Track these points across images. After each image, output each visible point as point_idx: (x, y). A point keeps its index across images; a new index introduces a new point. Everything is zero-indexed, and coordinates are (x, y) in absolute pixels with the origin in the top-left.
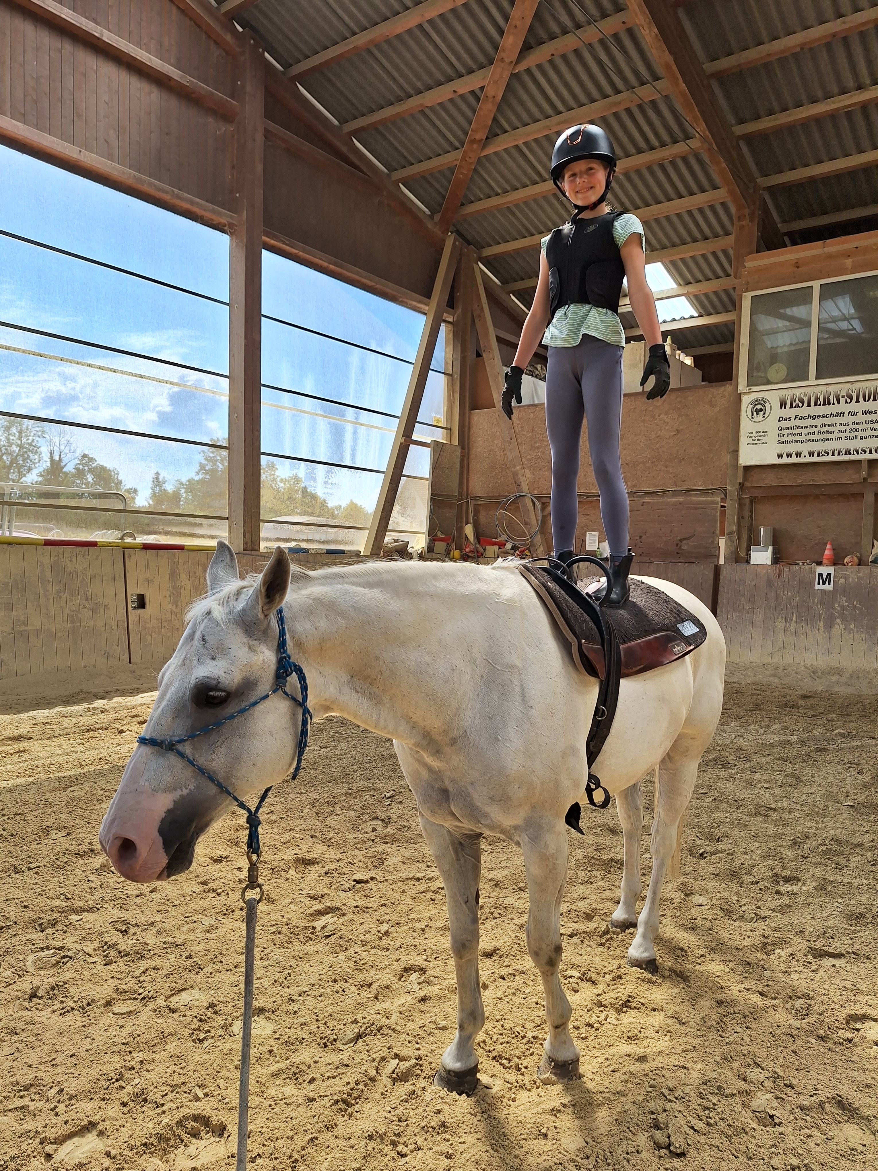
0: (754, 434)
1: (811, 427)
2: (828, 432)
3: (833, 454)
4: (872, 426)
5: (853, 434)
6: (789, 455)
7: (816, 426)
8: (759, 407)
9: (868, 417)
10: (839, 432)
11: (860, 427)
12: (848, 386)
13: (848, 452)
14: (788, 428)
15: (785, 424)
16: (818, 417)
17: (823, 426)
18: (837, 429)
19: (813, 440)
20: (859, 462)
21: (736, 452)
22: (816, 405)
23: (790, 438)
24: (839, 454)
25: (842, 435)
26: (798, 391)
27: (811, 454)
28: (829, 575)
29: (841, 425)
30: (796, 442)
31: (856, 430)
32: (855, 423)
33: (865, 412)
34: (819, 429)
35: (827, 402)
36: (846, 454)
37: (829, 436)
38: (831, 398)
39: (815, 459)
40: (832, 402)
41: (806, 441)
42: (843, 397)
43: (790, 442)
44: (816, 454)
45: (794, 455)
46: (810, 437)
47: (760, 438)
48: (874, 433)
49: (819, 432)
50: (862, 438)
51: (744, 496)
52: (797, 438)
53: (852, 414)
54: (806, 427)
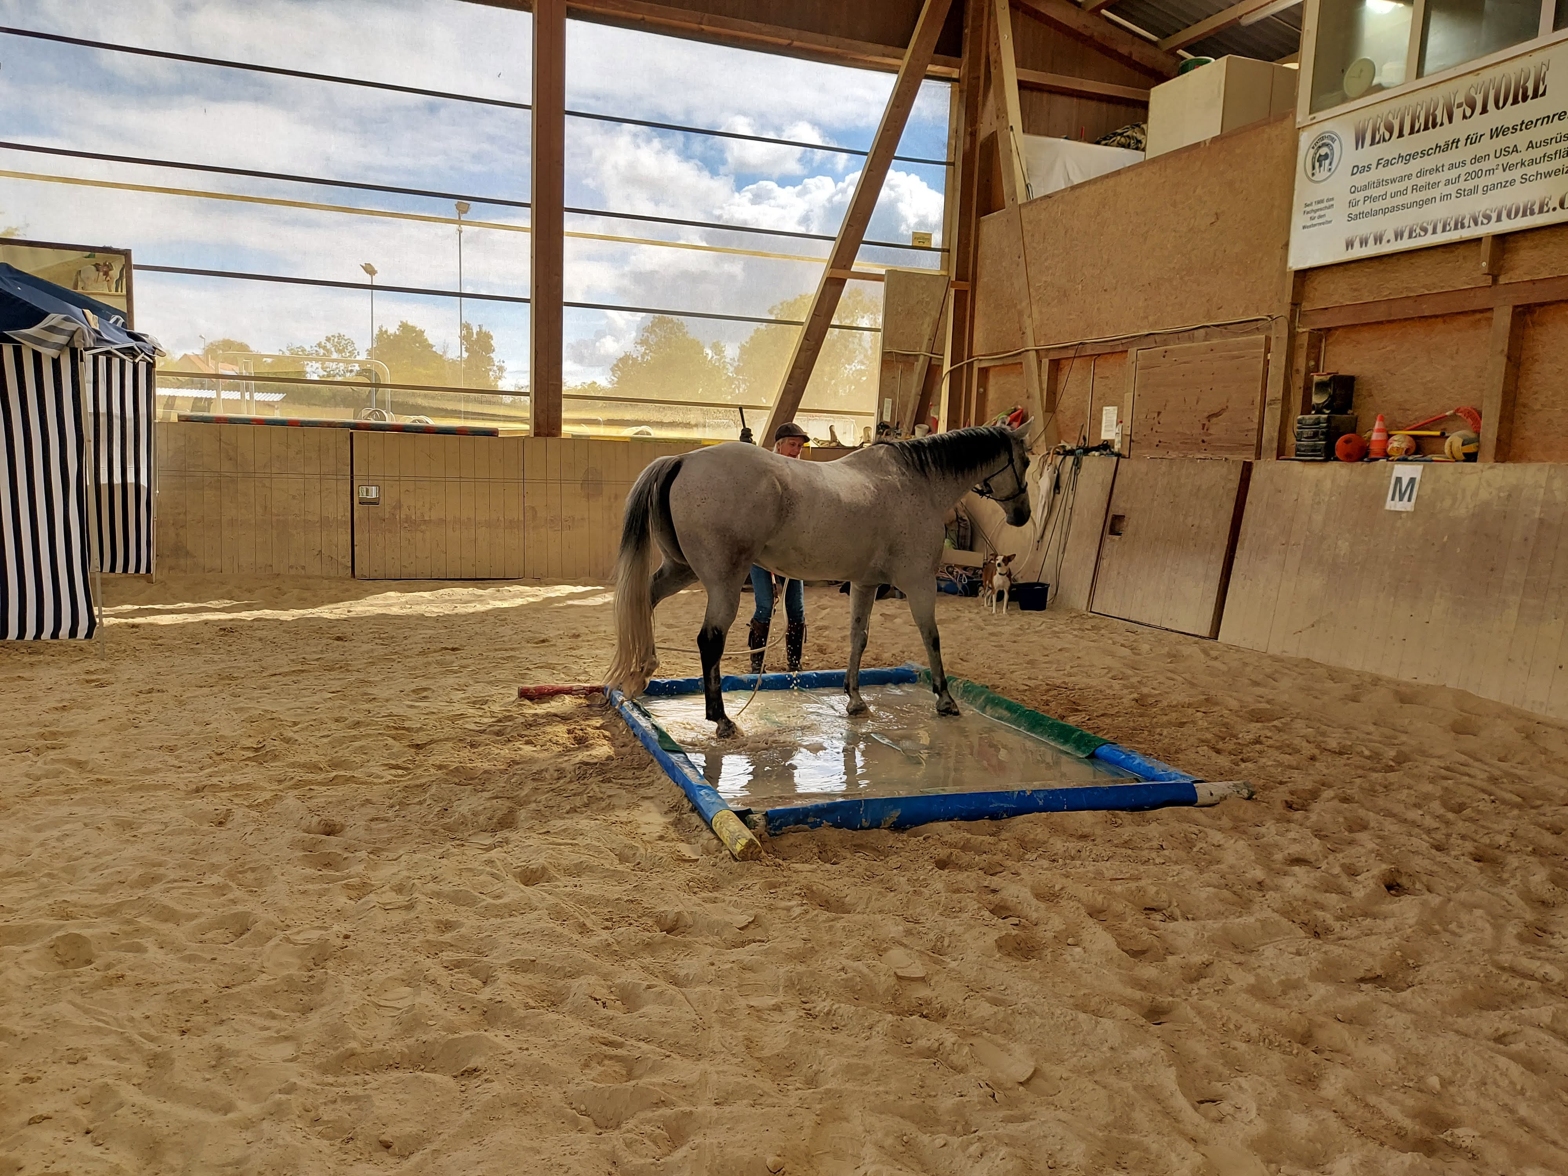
0: (1315, 207)
1: (1402, 179)
2: (1428, 186)
3: (1435, 231)
4: (1504, 160)
5: (1470, 184)
6: (1364, 242)
7: (1409, 176)
8: (1323, 151)
9: (1502, 142)
10: (1448, 182)
11: (1485, 165)
12: (1471, 79)
13: (1459, 225)
14: (1365, 188)
15: (1361, 180)
16: (1413, 156)
17: (1421, 173)
18: (1442, 177)
19: (1403, 207)
20: (1478, 240)
21: (1287, 245)
22: (1412, 132)
23: (1368, 207)
24: (1444, 230)
25: (1451, 189)
26: (1384, 109)
27: (1399, 235)
28: (1412, 480)
29: (1452, 166)
30: (1377, 213)
31: (1477, 174)
32: (1476, 159)
33: (1496, 133)
34: (1414, 181)
35: (1431, 123)
36: (1456, 228)
37: (1430, 194)
38: (1439, 113)
39: (1406, 244)
40: (1439, 121)
41: (1393, 209)
42: (1460, 106)
43: (1366, 215)
44: (1406, 235)
45: (1371, 241)
46: (1399, 200)
47: (1322, 213)
48: (1509, 175)
49: (1415, 188)
50: (1486, 190)
51: (1300, 330)
52: (1376, 206)
53: (1471, 140)
54: (1393, 181)
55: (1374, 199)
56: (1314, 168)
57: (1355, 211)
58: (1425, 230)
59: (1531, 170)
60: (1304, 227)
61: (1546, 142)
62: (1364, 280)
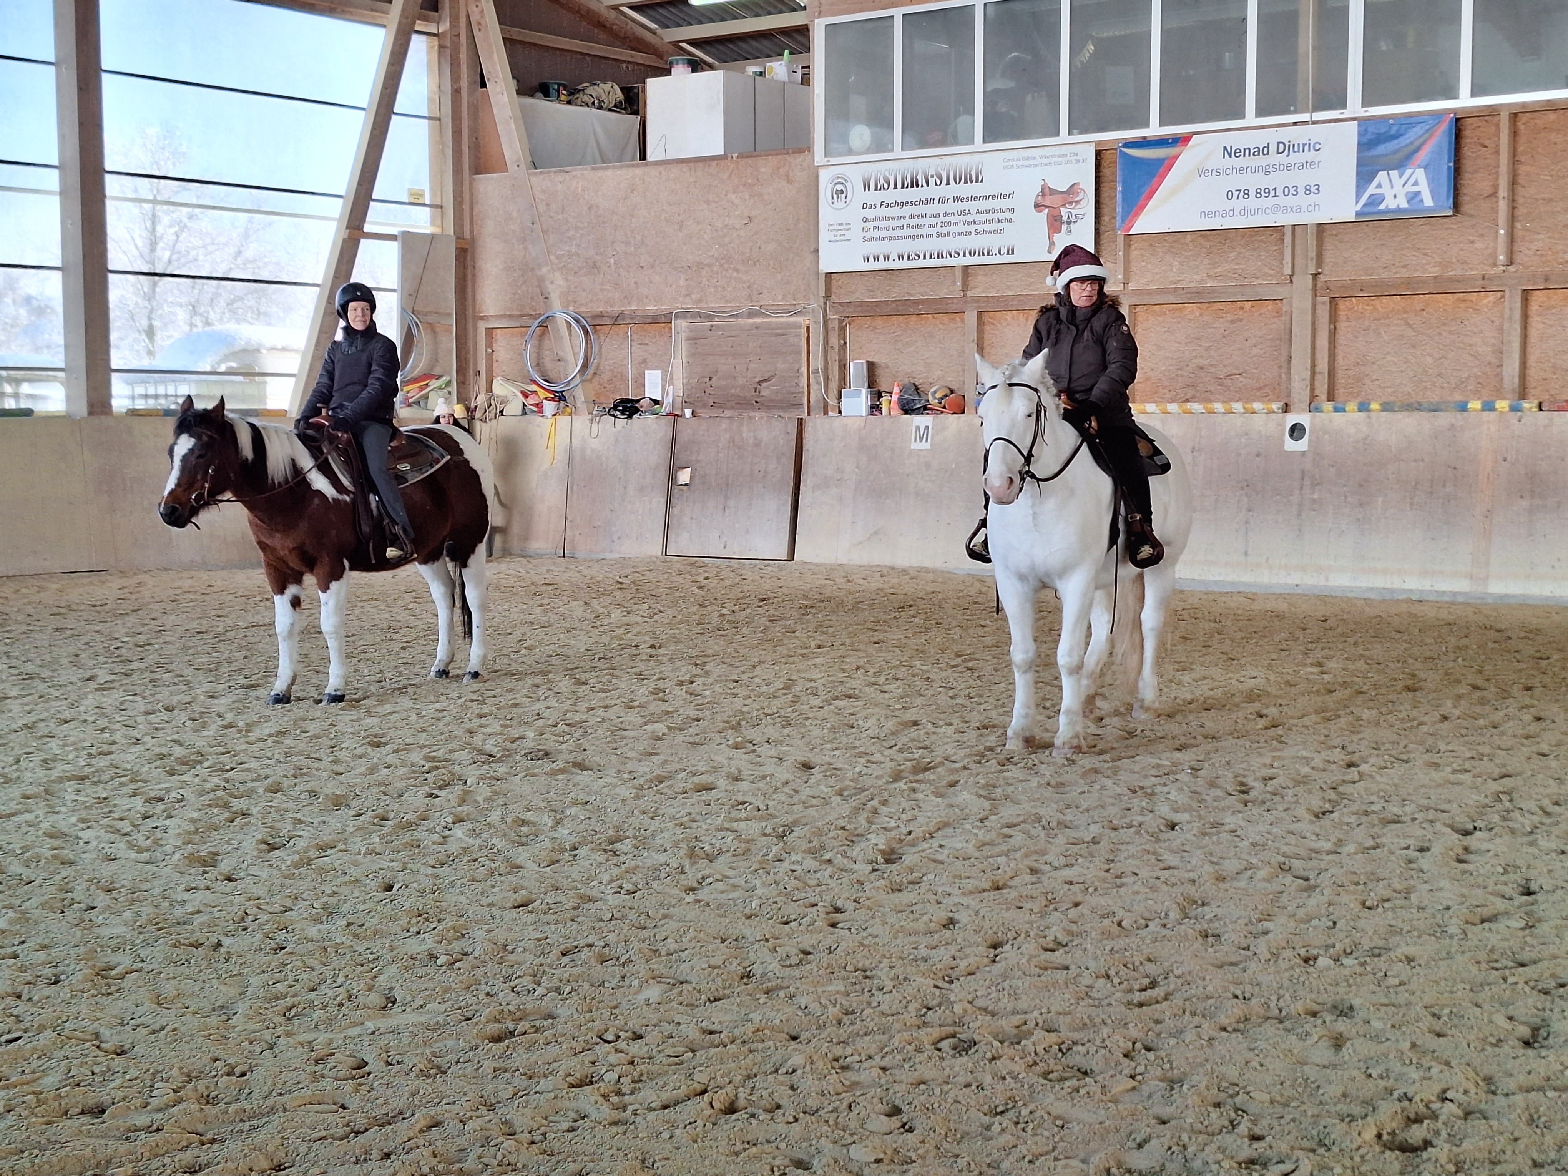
0: (836, 228)
1: (899, 218)
2: (918, 226)
3: (925, 258)
4: (963, 218)
5: (945, 230)
6: (876, 258)
7: (904, 217)
8: (839, 187)
9: (961, 206)
10: (930, 226)
12: (937, 160)
13: (940, 256)
14: (874, 220)
15: (869, 213)
16: (906, 204)
17: (911, 217)
18: (926, 221)
19: (902, 238)
20: (953, 267)
22: (903, 187)
23: (877, 234)
24: (931, 258)
25: (933, 231)
26: (882, 167)
27: (901, 257)
29: (932, 216)
30: (884, 239)
31: (948, 224)
32: (946, 214)
33: (956, 199)
34: (908, 221)
35: (915, 183)
36: (938, 258)
37: (919, 231)
38: (919, 178)
39: (905, 264)
40: (920, 183)
41: (894, 238)
42: (932, 176)
43: (877, 239)
44: (906, 257)
45: (881, 258)
46: (898, 233)
47: (843, 232)
48: (967, 228)
49: (908, 226)
50: (955, 235)
51: (831, 317)
52: (884, 234)
53: (943, 201)
54: (893, 219)
55: (882, 229)
56: (833, 199)
58: (918, 256)
59: (980, 228)
60: (829, 241)
61: (988, 212)
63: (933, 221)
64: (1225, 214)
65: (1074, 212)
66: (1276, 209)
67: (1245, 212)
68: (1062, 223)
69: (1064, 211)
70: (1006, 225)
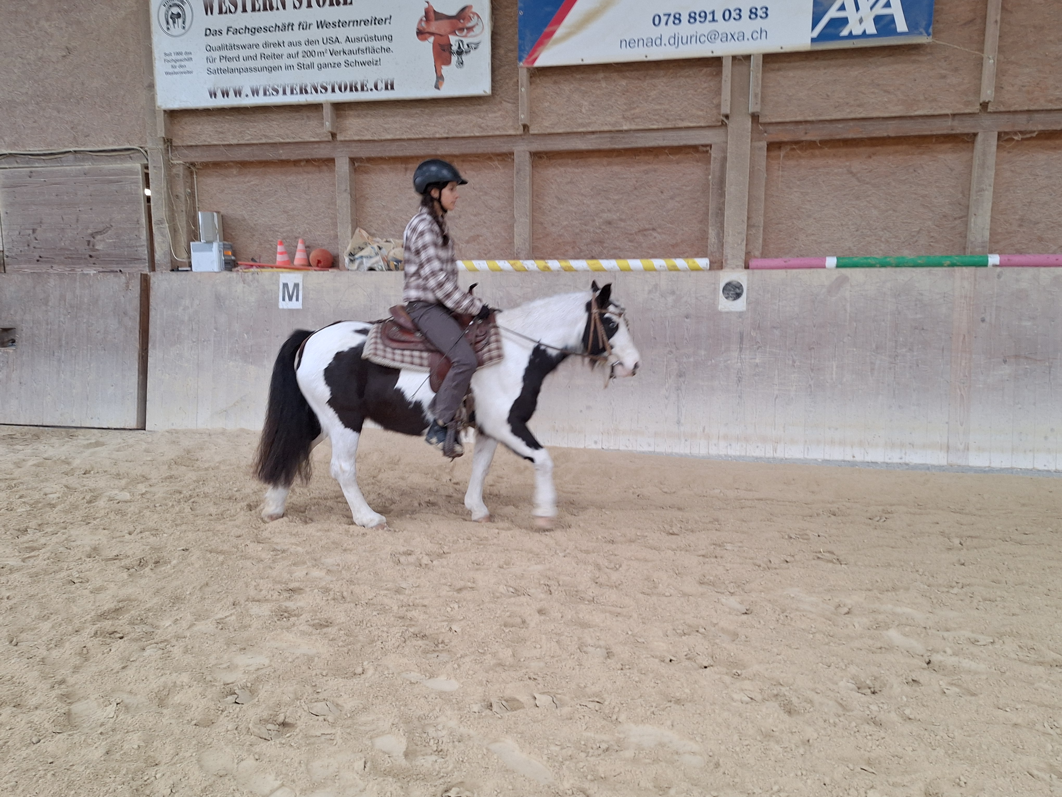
0: (174, 57)
1: (251, 46)
2: (275, 56)
3: (284, 93)
4: (330, 47)
5: (308, 61)
6: (225, 94)
7: (257, 46)
8: (175, 10)
9: (327, 33)
10: (290, 56)
11: (318, 48)
14: (220, 48)
15: (215, 41)
16: (258, 30)
17: (266, 45)
18: (285, 50)
19: (256, 69)
20: (320, 105)
21: (151, 86)
22: (254, 9)
23: (224, 65)
24: (292, 93)
25: (293, 62)
27: (255, 92)
28: (295, 286)
29: (291, 44)
30: (233, 71)
31: (311, 54)
32: (309, 42)
33: (321, 25)
34: (261, 50)
35: (269, 6)
36: (301, 93)
37: (276, 62)
39: (261, 100)
40: (274, 5)
41: (246, 70)
43: (224, 71)
44: (261, 92)
45: (232, 93)
46: (250, 64)
47: (183, 63)
48: (335, 59)
49: (263, 56)
50: (320, 67)
51: (175, 162)
52: (233, 65)
53: (304, 26)
54: (244, 47)
55: (229, 59)
56: (168, 23)
57: (213, 66)
58: (277, 92)
59: (351, 58)
60: (167, 73)
61: (359, 40)
62: (227, 125)
63: (293, 50)
64: (652, 42)
65: (466, 41)
66: (713, 37)
67: (676, 40)
68: (451, 53)
69: (453, 40)
70: (383, 56)
